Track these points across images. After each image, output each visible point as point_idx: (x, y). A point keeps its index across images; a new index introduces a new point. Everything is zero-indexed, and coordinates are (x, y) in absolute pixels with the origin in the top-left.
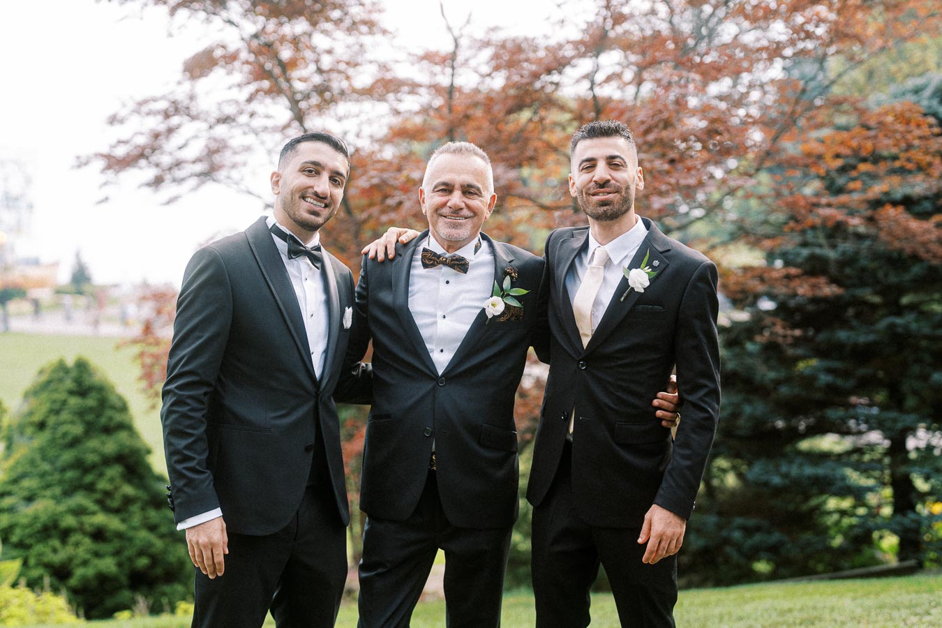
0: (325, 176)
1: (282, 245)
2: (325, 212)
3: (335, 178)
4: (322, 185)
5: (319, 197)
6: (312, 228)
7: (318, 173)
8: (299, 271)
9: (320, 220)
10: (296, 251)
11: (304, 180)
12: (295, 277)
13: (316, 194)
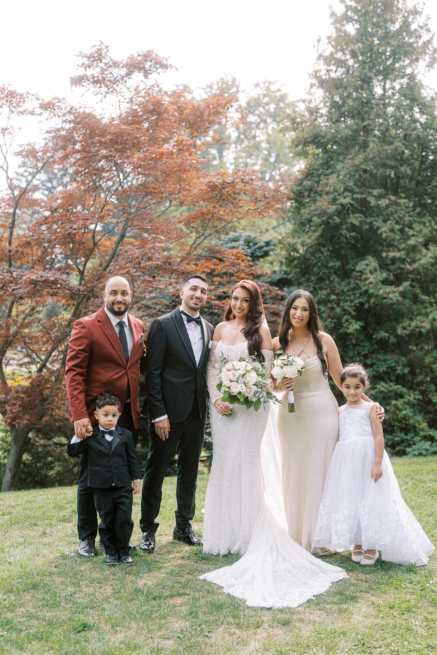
0: (199, 291)
1: (184, 317)
2: (200, 304)
3: (203, 291)
4: (198, 294)
5: (197, 298)
6: (195, 310)
7: (196, 290)
8: (191, 327)
9: (198, 307)
10: (190, 320)
11: (192, 293)
12: (189, 329)
13: (196, 297)
